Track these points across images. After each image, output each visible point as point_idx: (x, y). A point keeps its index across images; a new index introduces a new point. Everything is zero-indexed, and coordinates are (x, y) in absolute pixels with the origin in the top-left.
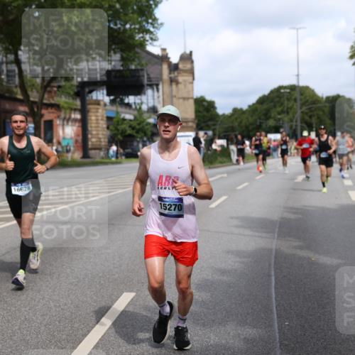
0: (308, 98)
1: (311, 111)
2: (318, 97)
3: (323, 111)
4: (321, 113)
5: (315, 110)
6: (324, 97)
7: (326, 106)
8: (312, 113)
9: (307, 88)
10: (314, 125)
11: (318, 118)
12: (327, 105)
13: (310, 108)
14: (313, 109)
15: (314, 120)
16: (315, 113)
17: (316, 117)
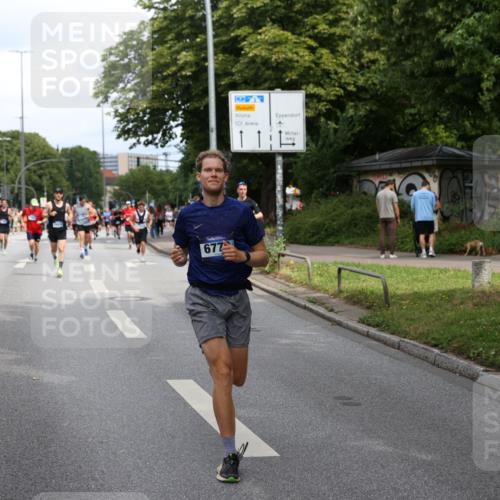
0: (37, 150)
1: (41, 169)
2: (52, 149)
3: (58, 168)
4: (55, 171)
5: (48, 166)
6: (60, 149)
7: (61, 162)
8: (42, 171)
9: (36, 135)
10: (45, 189)
11: (51, 178)
12: (63, 160)
13: (39, 164)
14: (44, 165)
15: (45, 182)
16: (47, 171)
17: (48, 177)
